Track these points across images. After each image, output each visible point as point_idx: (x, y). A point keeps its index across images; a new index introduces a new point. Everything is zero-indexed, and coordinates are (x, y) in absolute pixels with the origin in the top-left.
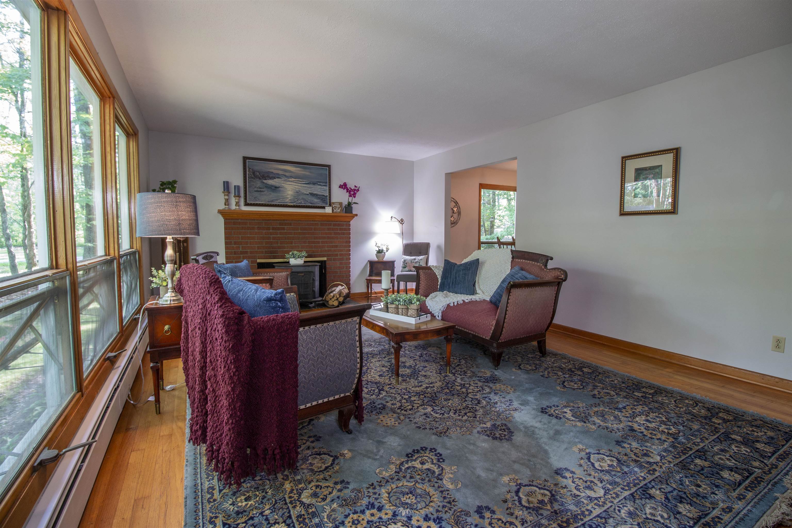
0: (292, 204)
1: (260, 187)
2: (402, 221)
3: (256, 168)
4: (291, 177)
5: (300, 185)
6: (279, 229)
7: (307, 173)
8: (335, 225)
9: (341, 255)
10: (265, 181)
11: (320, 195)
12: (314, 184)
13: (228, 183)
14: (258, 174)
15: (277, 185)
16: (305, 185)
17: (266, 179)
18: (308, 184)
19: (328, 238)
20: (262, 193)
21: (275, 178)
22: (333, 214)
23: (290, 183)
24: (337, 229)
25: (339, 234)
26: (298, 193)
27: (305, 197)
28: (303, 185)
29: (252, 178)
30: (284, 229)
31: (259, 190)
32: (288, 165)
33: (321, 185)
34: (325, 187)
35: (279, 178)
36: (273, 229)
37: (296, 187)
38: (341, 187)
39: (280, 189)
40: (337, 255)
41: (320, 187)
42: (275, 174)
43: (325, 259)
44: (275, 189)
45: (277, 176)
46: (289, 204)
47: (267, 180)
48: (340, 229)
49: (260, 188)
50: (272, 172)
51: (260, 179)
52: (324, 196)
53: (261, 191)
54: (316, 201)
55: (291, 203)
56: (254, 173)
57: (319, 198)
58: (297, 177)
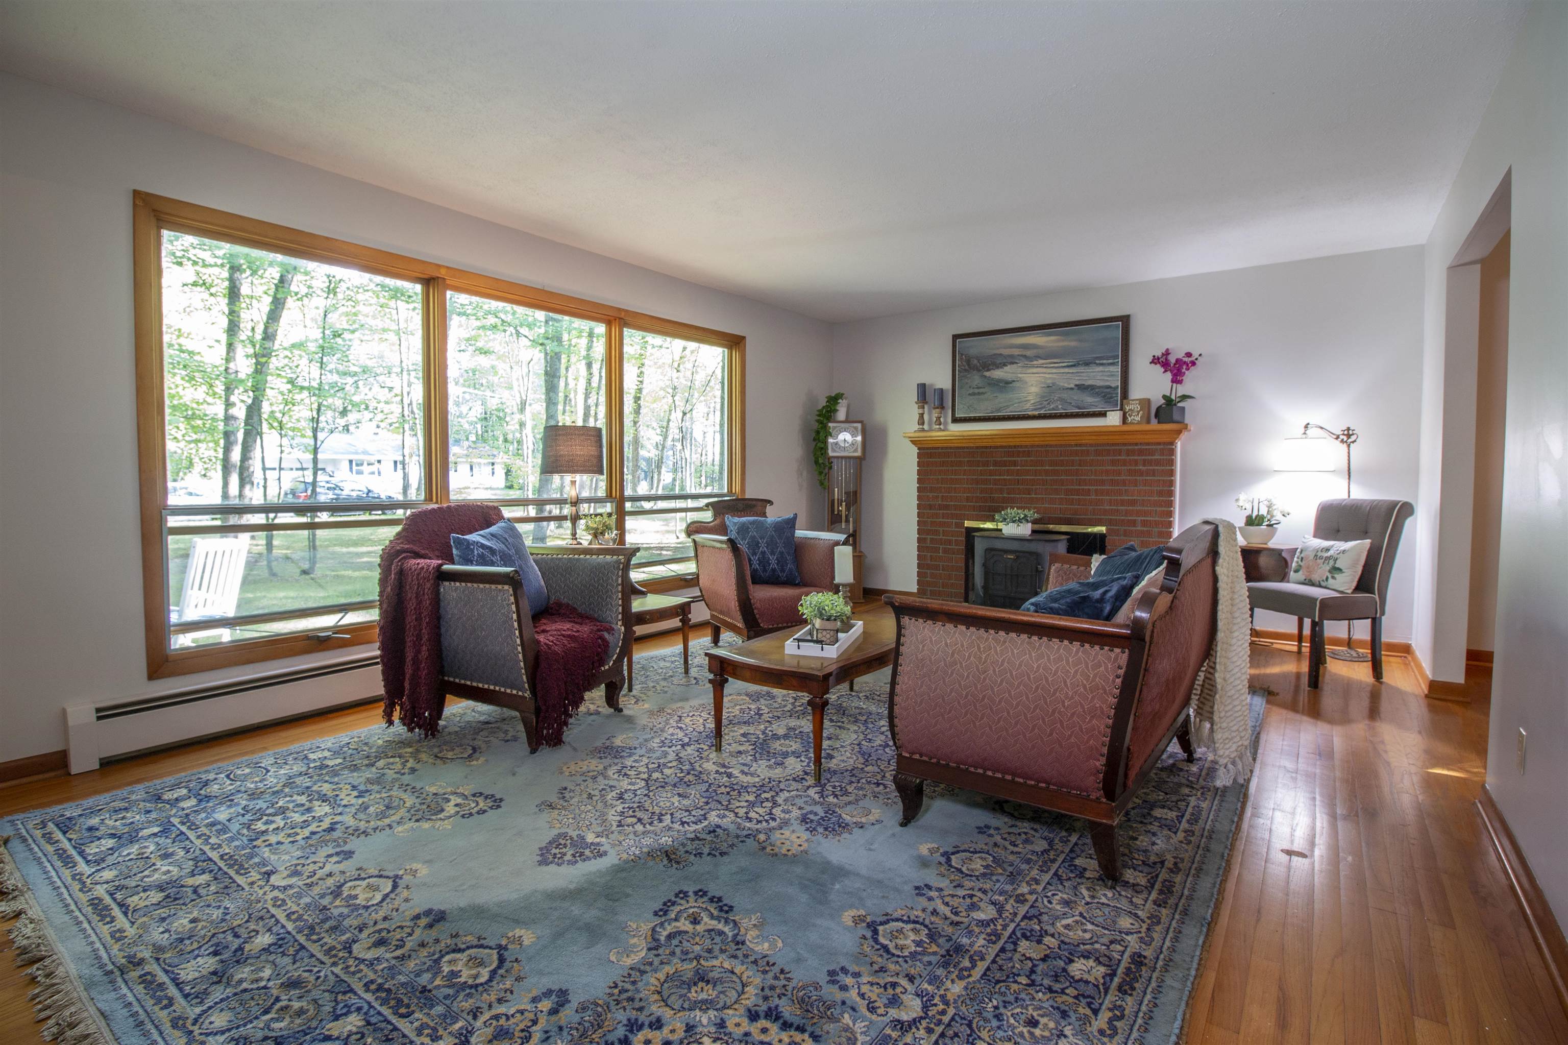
0: (1036, 413)
1: (980, 385)
2: (1349, 436)
3: (973, 352)
4: (1038, 357)
5: (1054, 371)
6: (1004, 464)
7: (1073, 344)
8: (1129, 453)
9: (1144, 523)
10: (987, 374)
11: (1100, 387)
12: (1087, 364)
13: (924, 385)
14: (976, 362)
15: (1009, 377)
16: (1067, 370)
17: (988, 370)
18: (1072, 366)
19: (1112, 483)
20: (982, 397)
21: (1005, 365)
22: (1126, 428)
23: (1035, 370)
24: (1136, 463)
25: (1141, 473)
26: (1050, 388)
27: (1065, 395)
28: (1062, 370)
29: (966, 370)
30: (1015, 464)
31: (976, 391)
32: (1030, 335)
33: (1102, 364)
34: (1112, 368)
35: (1012, 363)
36: (996, 464)
37: (1047, 376)
38: (1155, 361)
39: (1014, 384)
40: (1134, 523)
41: (1101, 368)
42: (1006, 357)
43: (1103, 529)
44: (1004, 385)
45: (1011, 360)
46: (1030, 413)
47: (992, 371)
48: (1145, 463)
49: (978, 388)
50: (1001, 354)
51: (979, 371)
52: (1110, 387)
53: (979, 394)
54: (1091, 402)
55: (1035, 410)
56: (968, 362)
57: (1098, 394)
58: (1050, 355)
